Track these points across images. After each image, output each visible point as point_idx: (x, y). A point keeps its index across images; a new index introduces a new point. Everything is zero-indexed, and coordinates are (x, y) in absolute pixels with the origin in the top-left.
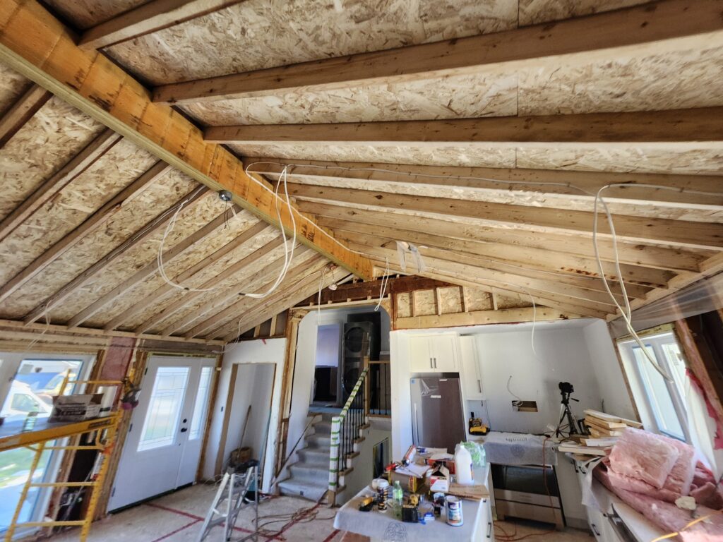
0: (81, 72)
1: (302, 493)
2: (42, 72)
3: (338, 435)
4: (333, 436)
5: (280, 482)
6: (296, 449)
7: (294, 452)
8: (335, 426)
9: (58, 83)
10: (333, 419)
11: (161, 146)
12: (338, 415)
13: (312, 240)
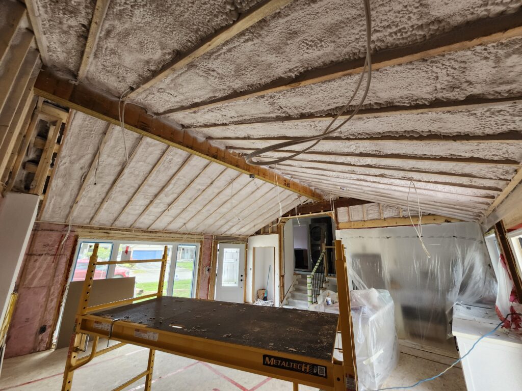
3: (311, 285)
4: (308, 285)
6: (289, 291)
8: (309, 280)
10: (308, 276)
12: (310, 275)
13: (289, 186)
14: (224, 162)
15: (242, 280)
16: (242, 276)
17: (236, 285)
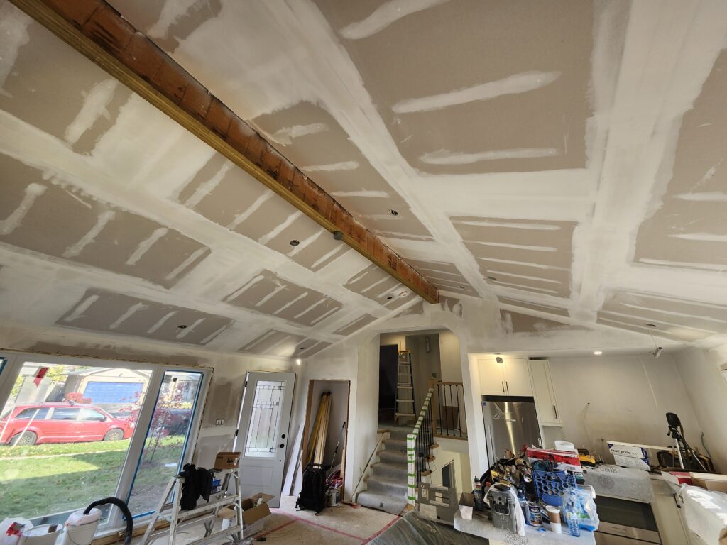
0: (262, 152)
1: (382, 505)
2: (244, 157)
3: (413, 452)
4: (409, 453)
5: (361, 492)
6: (370, 463)
7: (369, 466)
8: (411, 444)
9: (251, 163)
10: (409, 436)
11: (304, 201)
12: (412, 433)
13: (395, 269)
14: (291, 190)
15: (282, 446)
16: (283, 436)
17: (271, 455)
